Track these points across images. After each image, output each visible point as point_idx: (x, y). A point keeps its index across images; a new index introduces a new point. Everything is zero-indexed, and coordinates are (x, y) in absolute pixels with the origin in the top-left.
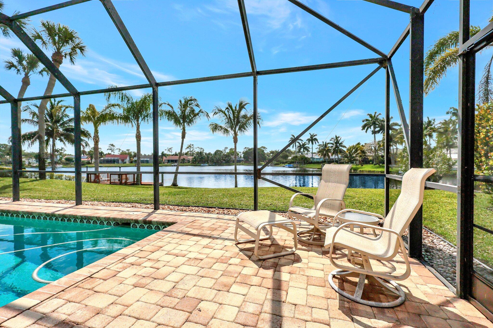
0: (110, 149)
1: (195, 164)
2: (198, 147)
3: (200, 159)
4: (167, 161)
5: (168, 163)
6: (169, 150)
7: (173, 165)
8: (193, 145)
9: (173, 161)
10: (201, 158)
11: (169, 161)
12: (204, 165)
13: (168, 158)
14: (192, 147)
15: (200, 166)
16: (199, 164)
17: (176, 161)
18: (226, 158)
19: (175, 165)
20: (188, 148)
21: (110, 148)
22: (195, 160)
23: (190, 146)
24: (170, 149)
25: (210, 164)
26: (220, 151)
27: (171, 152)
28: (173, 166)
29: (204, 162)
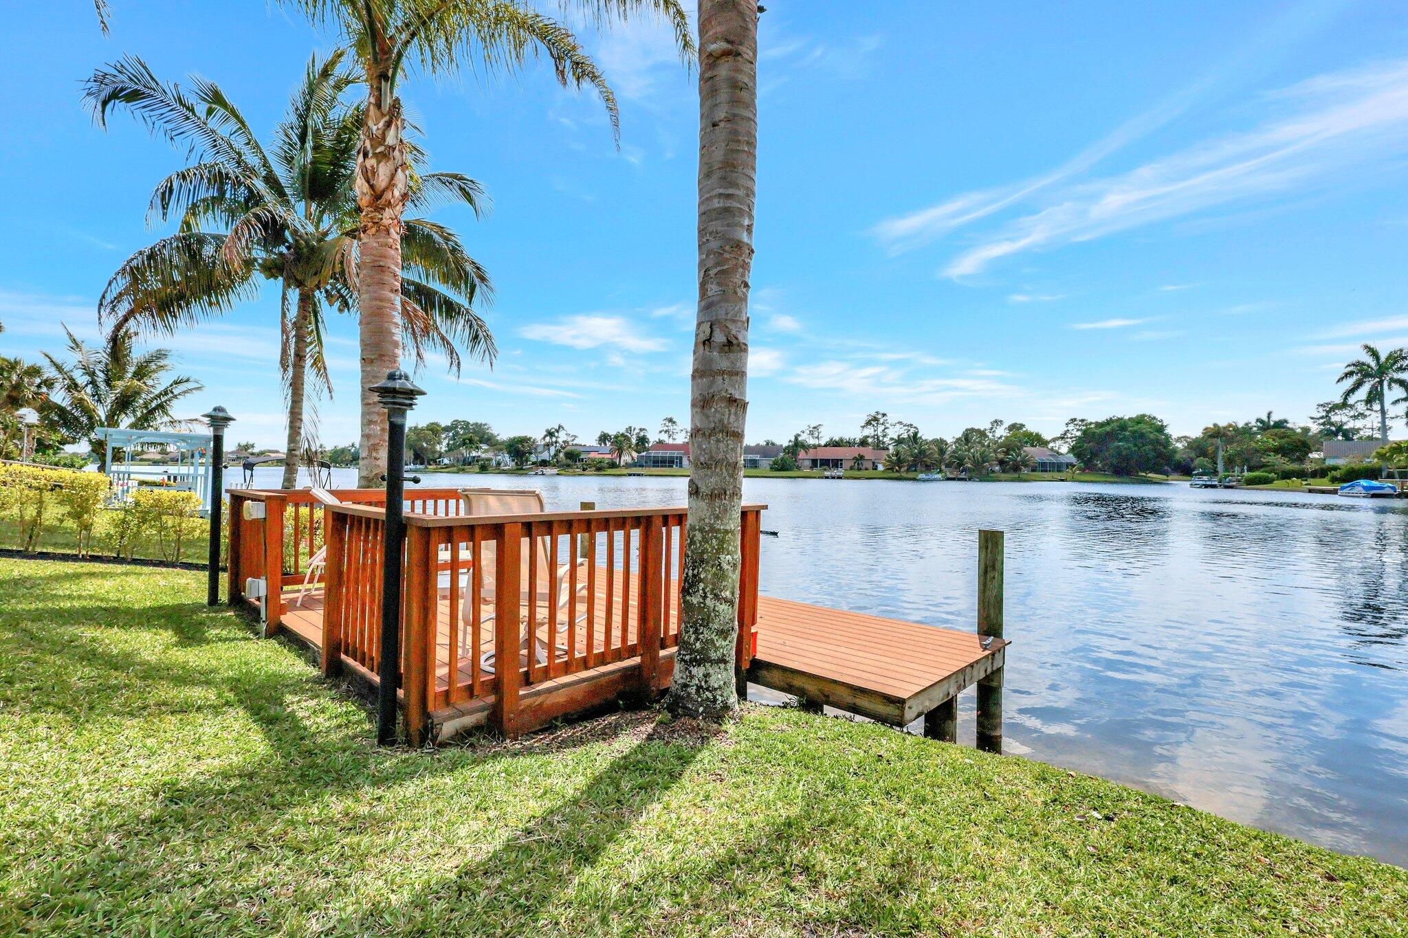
0: (666, 432)
1: (897, 475)
2: (900, 423)
3: (916, 456)
4: (808, 463)
5: (811, 468)
6: (811, 433)
7: (827, 474)
8: (884, 415)
9: (825, 463)
10: (920, 453)
11: (814, 463)
12: (930, 476)
13: (812, 454)
14: (881, 421)
15: (914, 479)
16: (911, 475)
17: (836, 463)
18: (1007, 453)
19: (833, 474)
20: (869, 423)
21: (666, 428)
22: (899, 459)
23: (876, 419)
24: (814, 430)
25: (949, 475)
26: (978, 431)
27: (818, 438)
28: (827, 478)
29: (928, 468)
